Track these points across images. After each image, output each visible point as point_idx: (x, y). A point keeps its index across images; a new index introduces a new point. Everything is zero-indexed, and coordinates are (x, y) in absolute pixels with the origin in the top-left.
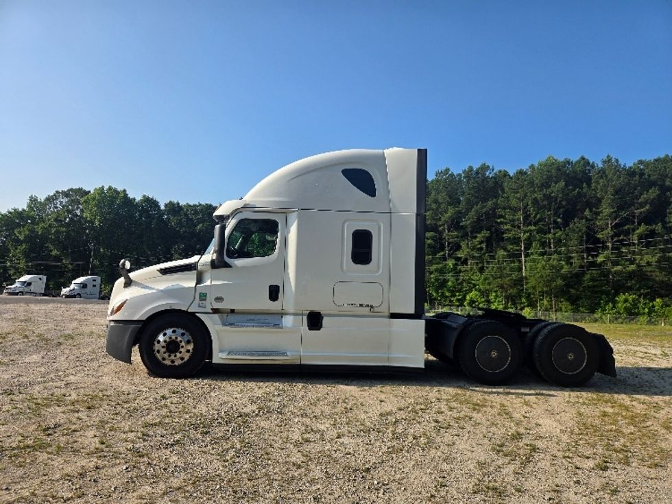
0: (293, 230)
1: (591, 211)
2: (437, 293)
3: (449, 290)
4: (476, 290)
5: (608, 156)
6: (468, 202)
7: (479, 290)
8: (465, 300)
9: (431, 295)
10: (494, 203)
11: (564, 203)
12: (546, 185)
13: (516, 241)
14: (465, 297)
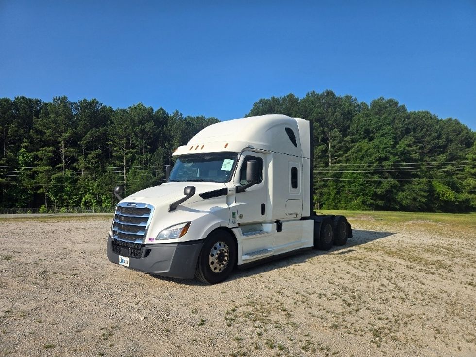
0: (271, 165)
1: (168, 143)
2: (56, 196)
3: (67, 194)
4: (90, 193)
5: (177, 111)
6: (85, 126)
7: (93, 194)
8: (81, 201)
9: (49, 199)
10: (105, 130)
11: (151, 136)
12: (141, 123)
13: (120, 158)
14: (80, 199)
